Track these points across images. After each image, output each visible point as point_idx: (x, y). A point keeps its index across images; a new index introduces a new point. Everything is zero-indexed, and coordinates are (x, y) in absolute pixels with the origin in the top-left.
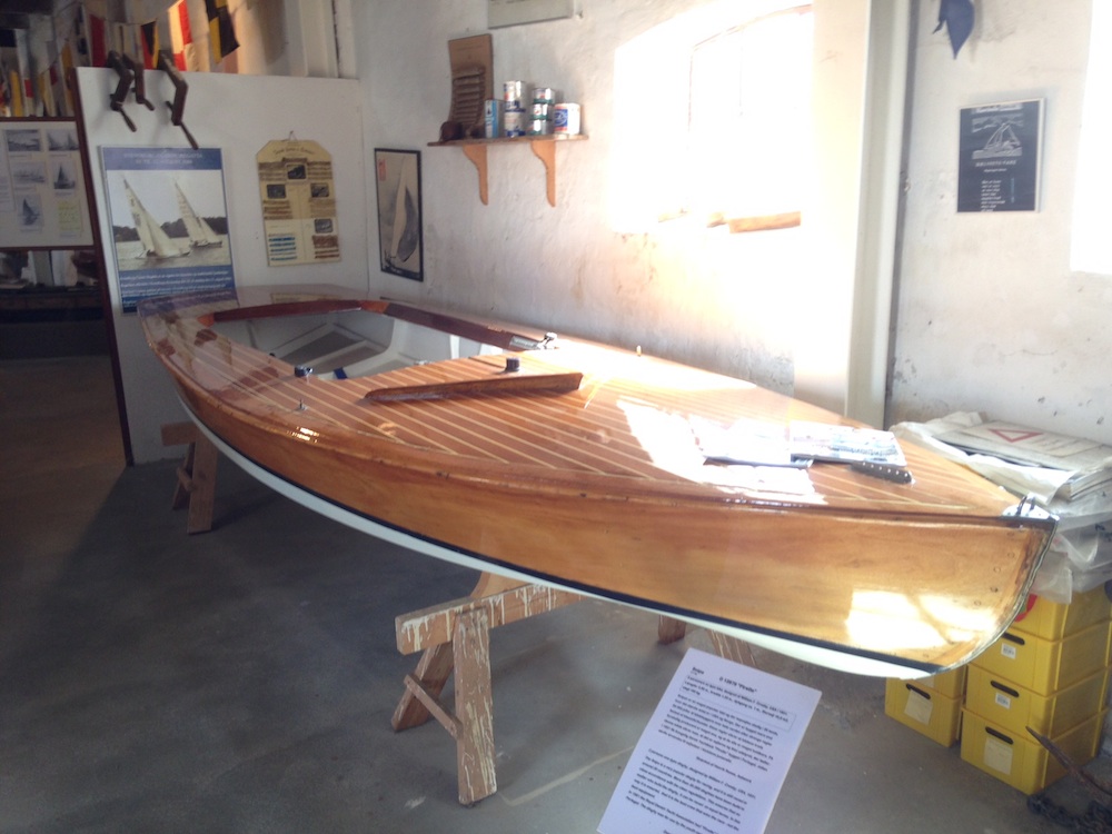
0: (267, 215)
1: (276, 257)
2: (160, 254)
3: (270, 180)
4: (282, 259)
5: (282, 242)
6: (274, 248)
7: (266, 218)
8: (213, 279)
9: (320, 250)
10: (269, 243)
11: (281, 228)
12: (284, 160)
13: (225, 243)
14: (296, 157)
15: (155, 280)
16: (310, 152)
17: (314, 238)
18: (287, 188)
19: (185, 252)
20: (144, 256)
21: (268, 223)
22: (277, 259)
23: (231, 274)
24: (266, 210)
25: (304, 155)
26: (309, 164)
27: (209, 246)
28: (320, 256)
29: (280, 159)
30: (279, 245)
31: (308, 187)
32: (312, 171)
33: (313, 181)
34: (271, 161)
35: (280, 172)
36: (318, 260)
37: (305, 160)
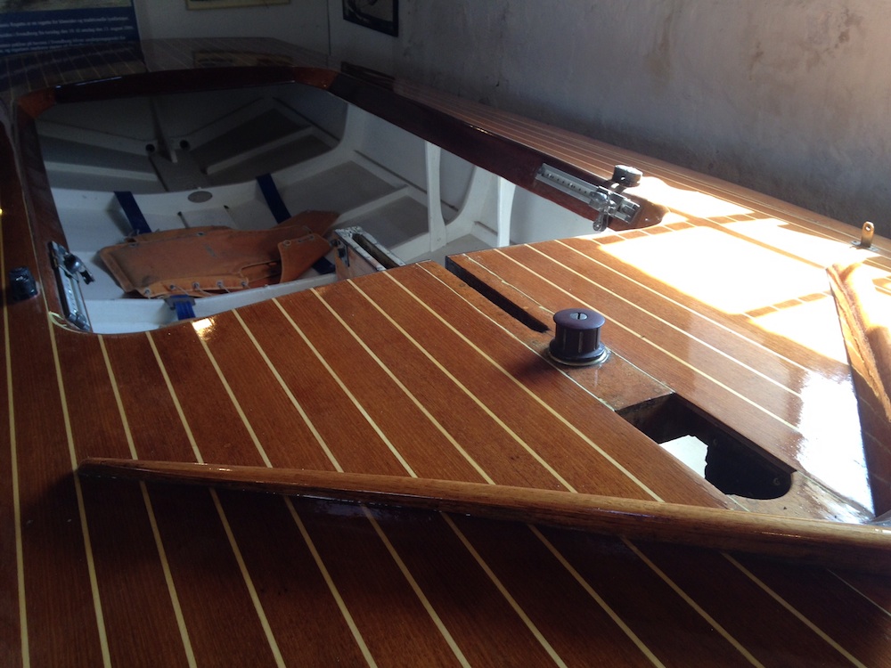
8: (106, 29)
15: (22, 29)
23: (133, 21)
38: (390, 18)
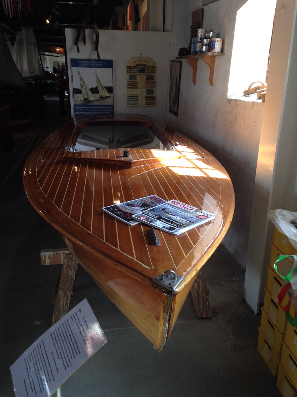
0: (128, 86)
1: (130, 103)
2: (89, 99)
3: (131, 73)
4: (133, 104)
5: (133, 98)
6: (130, 100)
7: (128, 88)
8: (106, 110)
9: (147, 101)
10: (128, 98)
11: (134, 92)
12: (137, 65)
13: (111, 97)
14: (142, 64)
15: (86, 109)
16: (148, 62)
17: (146, 96)
18: (137, 76)
19: (97, 99)
20: (83, 100)
21: (129, 90)
22: (130, 104)
23: (113, 109)
24: (128, 85)
25: (145, 63)
26: (147, 67)
27: (106, 97)
28: (147, 104)
29: (135, 65)
30: (132, 99)
31: (146, 76)
32: (147, 70)
33: (148, 74)
34: (132, 65)
35: (135, 70)
36: (147, 105)
37: (145, 65)
38: (176, 112)
